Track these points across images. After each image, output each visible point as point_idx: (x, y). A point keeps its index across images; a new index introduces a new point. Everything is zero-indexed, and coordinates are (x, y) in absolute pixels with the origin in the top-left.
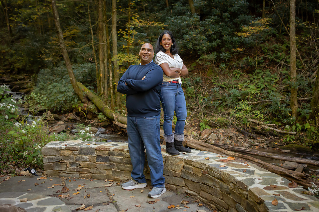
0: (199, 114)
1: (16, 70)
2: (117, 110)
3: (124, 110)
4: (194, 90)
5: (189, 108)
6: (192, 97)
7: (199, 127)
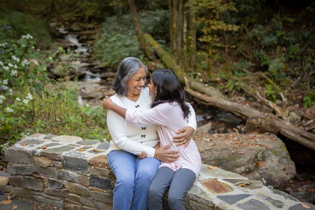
0: (303, 84)
1: (87, 18)
2: (191, 72)
3: (200, 72)
4: (299, 50)
5: (290, 75)
6: (295, 59)
7: (302, 102)
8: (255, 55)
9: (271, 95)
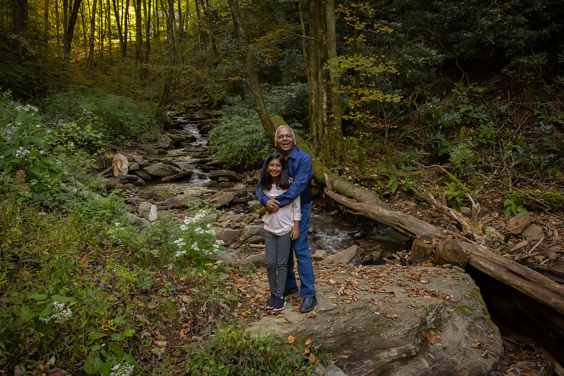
0: (502, 180)
2: (335, 166)
3: (347, 166)
4: (494, 132)
6: (488, 144)
7: (502, 208)
8: (429, 140)
9: (454, 198)
